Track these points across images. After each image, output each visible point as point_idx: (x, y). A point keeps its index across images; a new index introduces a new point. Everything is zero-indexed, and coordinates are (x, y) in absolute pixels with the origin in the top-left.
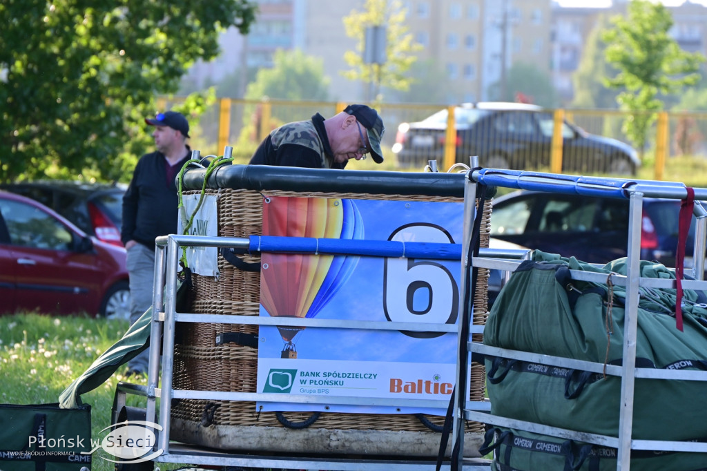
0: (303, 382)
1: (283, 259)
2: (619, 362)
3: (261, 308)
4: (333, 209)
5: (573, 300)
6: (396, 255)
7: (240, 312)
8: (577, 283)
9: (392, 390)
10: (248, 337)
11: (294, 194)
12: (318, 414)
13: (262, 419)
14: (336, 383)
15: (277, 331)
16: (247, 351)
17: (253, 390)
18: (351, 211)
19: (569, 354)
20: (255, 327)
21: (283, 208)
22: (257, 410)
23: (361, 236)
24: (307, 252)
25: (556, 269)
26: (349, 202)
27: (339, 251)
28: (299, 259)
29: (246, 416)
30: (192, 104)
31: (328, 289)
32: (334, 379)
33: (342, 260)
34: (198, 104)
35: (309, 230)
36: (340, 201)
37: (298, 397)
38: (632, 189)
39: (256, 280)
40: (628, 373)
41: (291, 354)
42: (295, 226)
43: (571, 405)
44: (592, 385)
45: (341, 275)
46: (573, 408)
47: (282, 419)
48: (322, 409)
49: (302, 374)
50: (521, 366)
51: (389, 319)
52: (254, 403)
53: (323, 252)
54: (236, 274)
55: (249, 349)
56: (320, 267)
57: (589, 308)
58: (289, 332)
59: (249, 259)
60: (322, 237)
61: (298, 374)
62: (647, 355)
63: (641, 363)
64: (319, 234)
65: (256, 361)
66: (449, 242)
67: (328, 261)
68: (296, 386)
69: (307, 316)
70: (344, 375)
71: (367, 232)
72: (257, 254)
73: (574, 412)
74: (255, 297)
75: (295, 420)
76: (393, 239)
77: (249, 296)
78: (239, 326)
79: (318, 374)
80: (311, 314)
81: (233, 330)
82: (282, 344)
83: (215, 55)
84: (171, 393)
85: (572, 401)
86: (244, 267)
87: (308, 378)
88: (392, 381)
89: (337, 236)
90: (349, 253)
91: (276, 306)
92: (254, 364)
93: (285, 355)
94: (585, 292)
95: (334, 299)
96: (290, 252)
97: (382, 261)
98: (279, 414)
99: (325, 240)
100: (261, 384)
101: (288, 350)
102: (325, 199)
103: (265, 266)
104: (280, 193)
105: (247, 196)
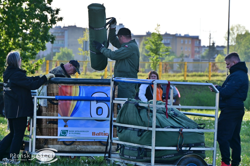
0: (70, 133)
1: (64, 102)
2: (151, 127)
3: (59, 114)
4: (77, 88)
5: (139, 111)
6: (93, 100)
7: (53, 115)
8: (140, 107)
9: (93, 135)
10: (55, 122)
11: (67, 85)
12: (74, 142)
13: (59, 143)
14: (78, 133)
15: (63, 120)
16: (55, 126)
17: (57, 135)
18: (81, 89)
19: (139, 125)
20: (57, 119)
21: (64, 89)
22: (58, 141)
23: (84, 95)
24: (70, 100)
25: (135, 103)
26: (81, 87)
27: (79, 99)
28: (68, 101)
29: (55, 142)
30: (39, 62)
31: (76, 109)
32: (78, 132)
33: (79, 102)
34: (41, 62)
35: (71, 94)
36: (78, 86)
37: (69, 137)
38: (154, 82)
39: (57, 107)
40: (154, 129)
41: (66, 126)
42: (67, 93)
43: (139, 138)
44: (145, 133)
45: (79, 105)
46: (140, 139)
47: (64, 143)
48: (75, 140)
49: (69, 131)
50: (126, 128)
51: (92, 117)
52: (57, 139)
53: (74, 100)
54: (52, 106)
55: (56, 125)
56: (74, 103)
57: (143, 113)
58: (66, 121)
59: (55, 102)
60: (74, 96)
61: (68, 131)
62: (159, 125)
63: (157, 127)
64: (73, 95)
65: (57, 128)
66: (107, 96)
67: (76, 102)
68: (68, 134)
69: (70, 116)
70: (80, 131)
71: (86, 94)
72: (57, 100)
73: (140, 140)
74: (57, 112)
75: (68, 143)
76: (92, 96)
77: (55, 111)
78: (54, 119)
79: (73, 131)
80: (71, 116)
81: (52, 120)
82: (64, 123)
83: (45, 49)
84: (35, 137)
85: (139, 137)
86: (54, 104)
87: (71, 132)
88: (93, 133)
89: (78, 95)
90: (81, 100)
91: (62, 114)
92: (57, 129)
93: (65, 126)
94: (142, 109)
95: (77, 112)
96: (66, 100)
97: (90, 102)
98: (63, 142)
99: (75, 97)
100: (59, 134)
101: (66, 125)
102: (75, 86)
103: (59, 104)
104: (63, 85)
105: (55, 86)
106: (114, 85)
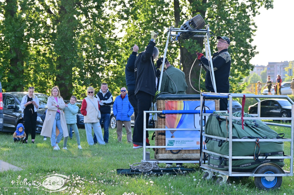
0: (176, 143)
1: (170, 115)
2: (228, 138)
3: (166, 127)
4: (181, 103)
5: (220, 123)
6: (196, 113)
7: (161, 128)
8: (221, 119)
9: (197, 144)
10: (163, 133)
11: (172, 100)
12: (180, 150)
13: (167, 152)
14: (184, 143)
15: (170, 131)
16: (163, 137)
17: (165, 145)
18: (186, 104)
19: (220, 136)
20: (165, 131)
21: (170, 104)
22: (166, 150)
23: (188, 109)
24: (176, 113)
25: (216, 116)
26: (185, 102)
27: (183, 113)
28: (174, 115)
29: (164, 151)
31: (181, 122)
32: (183, 142)
33: (184, 115)
35: (176, 108)
36: (183, 101)
37: (176, 146)
38: (230, 96)
39: (165, 120)
40: (231, 140)
41: (173, 137)
42: (173, 108)
43: (220, 148)
44: (224, 143)
45: (184, 118)
46: (220, 149)
47: (172, 152)
48: (181, 149)
49: (176, 141)
50: (211, 139)
51: (196, 128)
52: (165, 148)
53: (180, 113)
55: (164, 136)
56: (179, 117)
57: (223, 125)
58: (172, 132)
59: (163, 116)
60: (179, 110)
61: (175, 141)
62: (237, 136)
63: (234, 137)
64: (179, 109)
65: (165, 139)
67: (181, 115)
68: (175, 144)
69: (177, 128)
70: (186, 141)
71: (189, 108)
72: (165, 114)
73: (221, 150)
74: (165, 124)
75: (175, 152)
76: (196, 110)
77: (163, 124)
78: (162, 131)
79: (180, 141)
80: (177, 127)
81: (160, 132)
82: (171, 135)
84: (146, 147)
85: (220, 147)
86: (162, 118)
87: (177, 142)
88: (197, 142)
89: (183, 109)
90: (186, 113)
91: (169, 126)
92: (165, 140)
93: (172, 137)
94: (223, 121)
95: (183, 124)
96: (172, 114)
97: (193, 115)
98: (171, 151)
100: (167, 144)
101: (172, 136)
102: (179, 101)
103: (166, 117)
104: (169, 100)
105: (162, 101)
106: (203, 99)
